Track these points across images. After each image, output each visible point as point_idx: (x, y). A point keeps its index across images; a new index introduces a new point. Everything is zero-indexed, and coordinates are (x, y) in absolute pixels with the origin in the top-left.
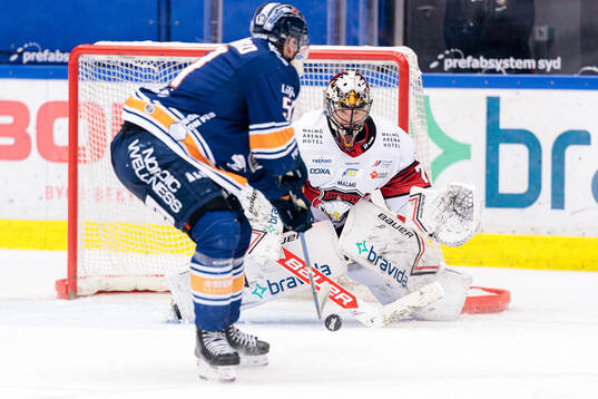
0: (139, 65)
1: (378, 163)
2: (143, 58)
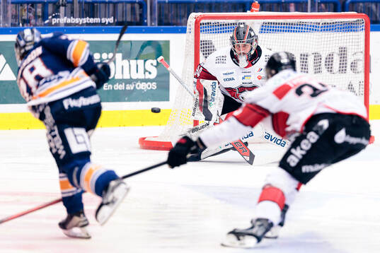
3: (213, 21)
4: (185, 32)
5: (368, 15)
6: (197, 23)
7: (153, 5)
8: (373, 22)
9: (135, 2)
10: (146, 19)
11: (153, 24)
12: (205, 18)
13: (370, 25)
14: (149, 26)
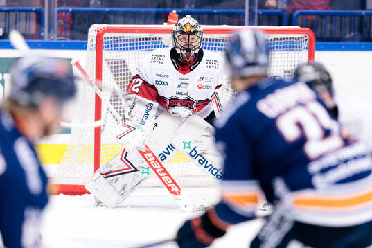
1: (202, 78)
3: (117, 35)
4: (85, 48)
5: (312, 30)
6: (99, 37)
7: (52, 15)
8: (319, 39)
9: (30, 11)
10: (44, 31)
11: (52, 38)
12: (109, 31)
13: (314, 43)
14: (46, 39)
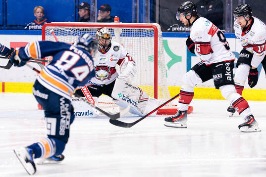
0: (66, 30)
1: (113, 55)
2: (67, 28)
